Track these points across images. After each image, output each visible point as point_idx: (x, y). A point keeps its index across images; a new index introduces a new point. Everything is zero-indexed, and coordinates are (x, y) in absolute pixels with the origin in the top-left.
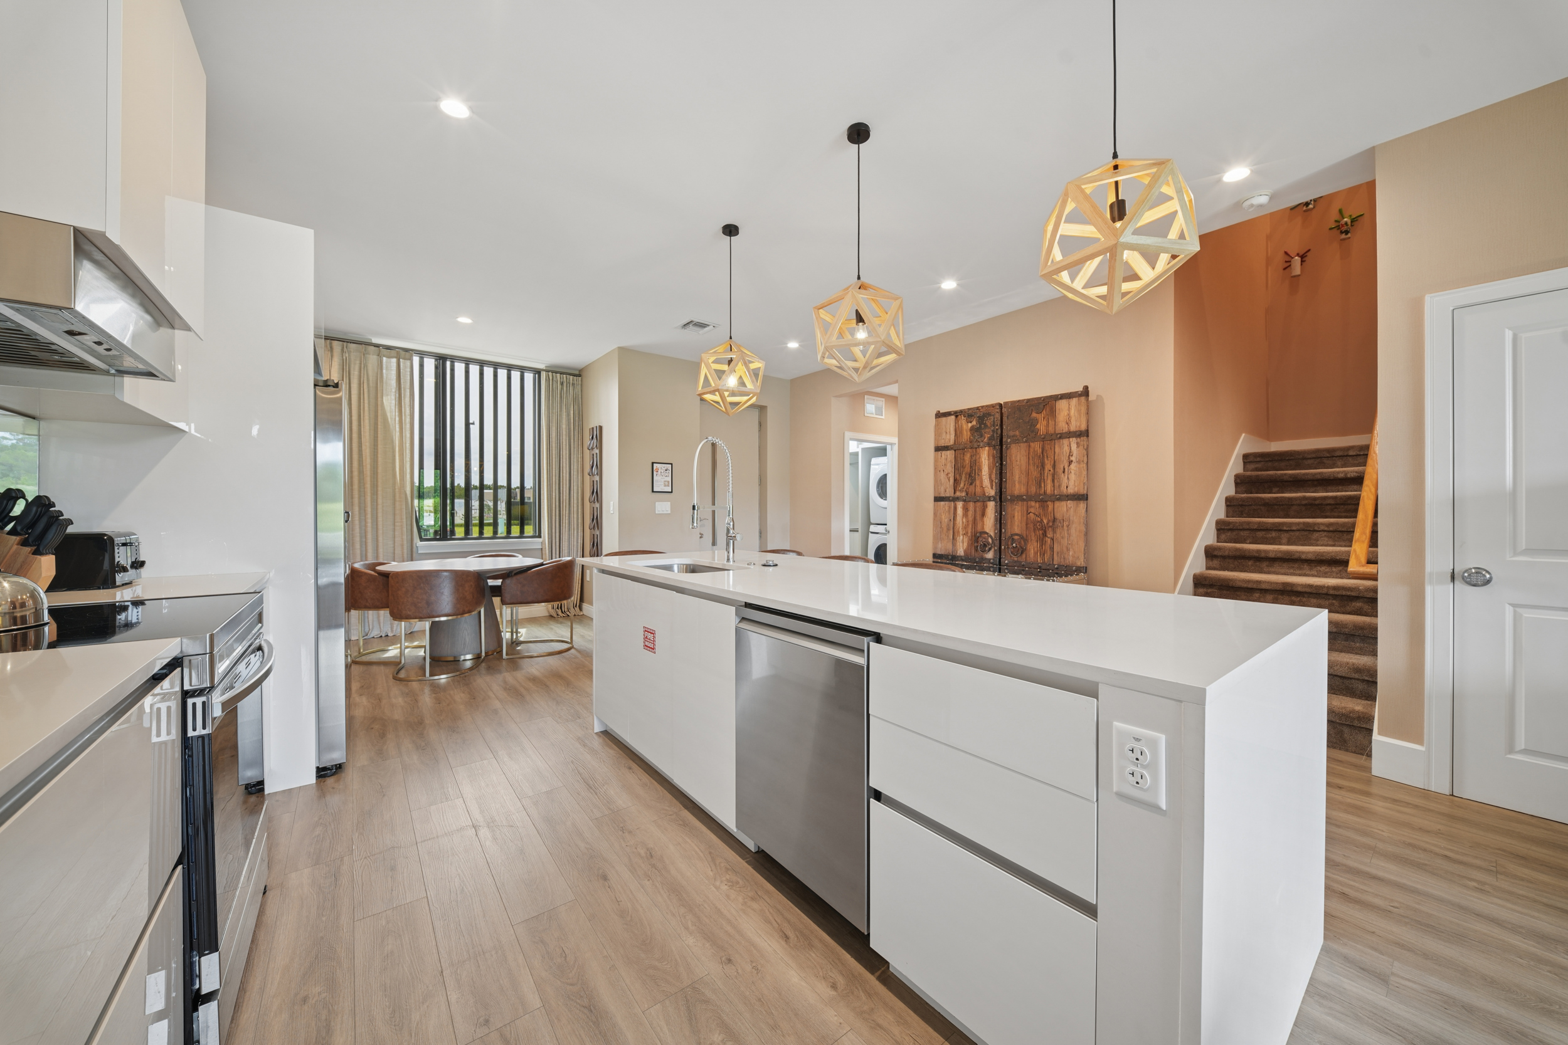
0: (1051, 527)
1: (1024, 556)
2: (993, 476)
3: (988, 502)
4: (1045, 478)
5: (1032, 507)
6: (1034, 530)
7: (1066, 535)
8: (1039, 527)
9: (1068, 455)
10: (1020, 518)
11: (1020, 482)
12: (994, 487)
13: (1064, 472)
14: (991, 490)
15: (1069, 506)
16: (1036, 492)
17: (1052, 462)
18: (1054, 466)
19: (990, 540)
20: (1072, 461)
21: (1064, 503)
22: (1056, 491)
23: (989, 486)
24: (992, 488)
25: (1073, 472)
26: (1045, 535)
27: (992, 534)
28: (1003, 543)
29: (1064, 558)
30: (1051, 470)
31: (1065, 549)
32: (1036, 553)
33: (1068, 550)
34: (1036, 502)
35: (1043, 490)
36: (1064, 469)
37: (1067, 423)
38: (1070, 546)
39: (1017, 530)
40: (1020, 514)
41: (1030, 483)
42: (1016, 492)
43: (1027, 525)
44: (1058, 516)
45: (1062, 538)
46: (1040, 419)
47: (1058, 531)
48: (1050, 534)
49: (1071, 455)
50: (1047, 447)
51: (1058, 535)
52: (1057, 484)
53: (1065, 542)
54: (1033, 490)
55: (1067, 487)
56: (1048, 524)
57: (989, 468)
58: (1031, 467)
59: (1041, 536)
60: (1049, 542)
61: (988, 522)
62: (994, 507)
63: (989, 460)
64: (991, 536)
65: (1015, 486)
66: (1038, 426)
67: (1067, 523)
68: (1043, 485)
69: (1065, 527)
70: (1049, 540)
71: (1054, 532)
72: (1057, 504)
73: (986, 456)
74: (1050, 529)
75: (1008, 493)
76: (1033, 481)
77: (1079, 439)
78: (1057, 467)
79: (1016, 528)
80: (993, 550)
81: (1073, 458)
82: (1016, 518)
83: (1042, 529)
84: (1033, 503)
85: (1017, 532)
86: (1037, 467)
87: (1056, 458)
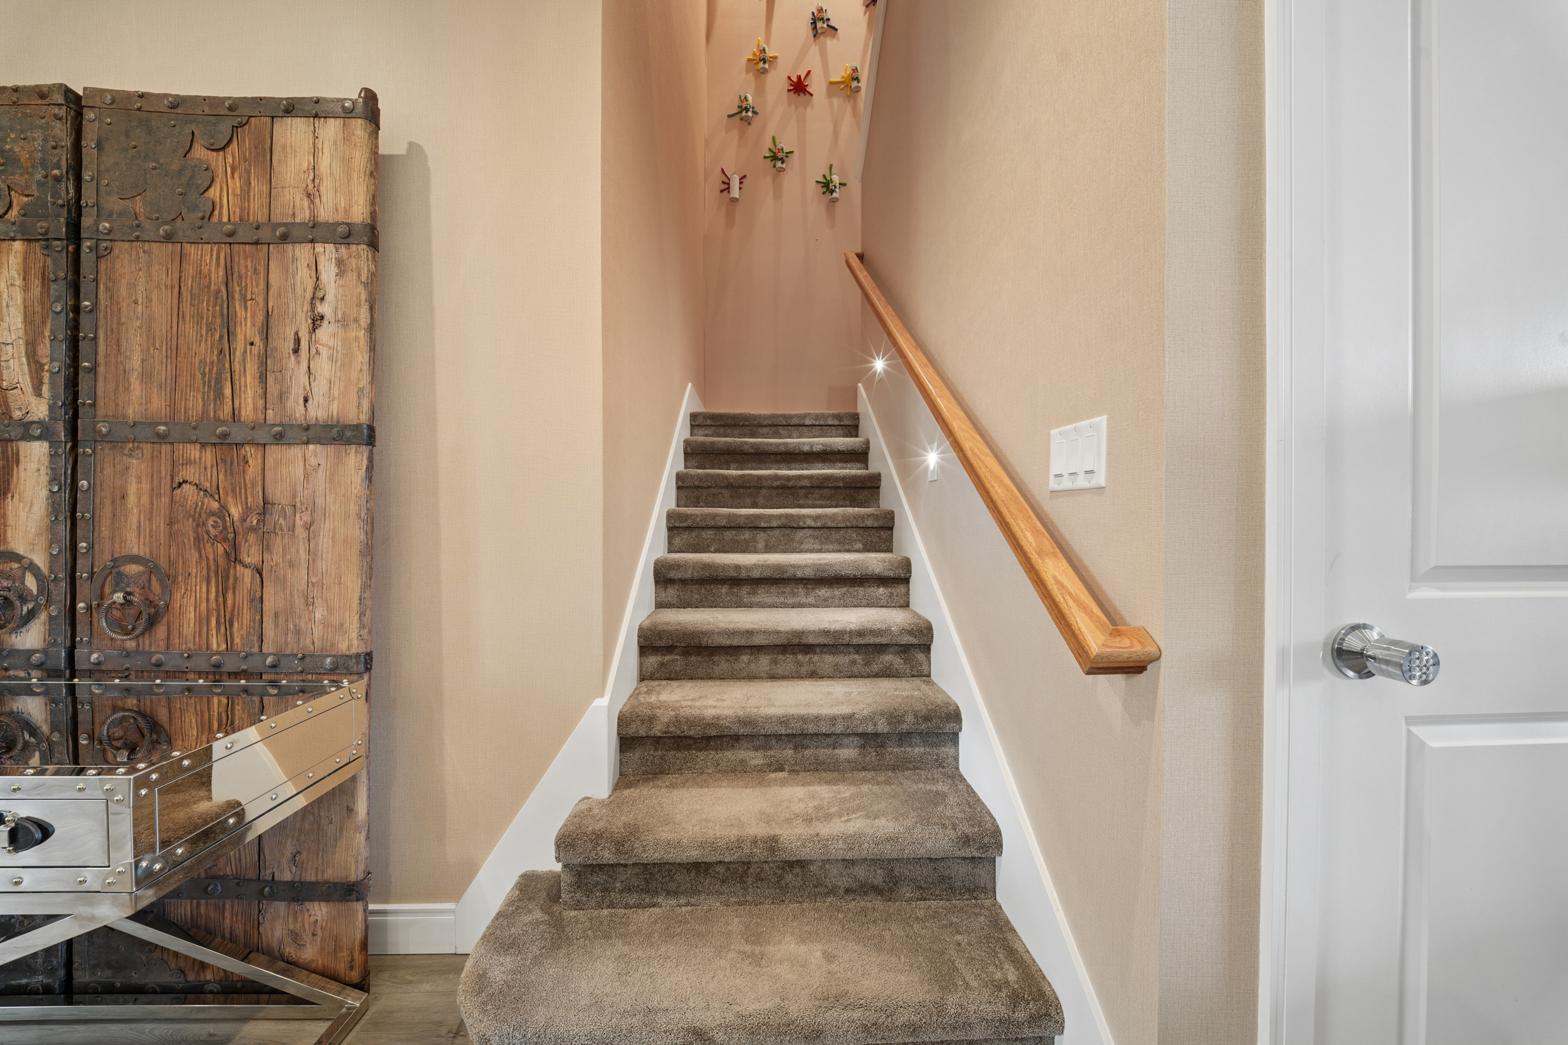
0: (253, 529)
1: (161, 631)
2: (44, 350)
3: (23, 446)
4: (237, 366)
5: (189, 462)
6: (198, 539)
7: (303, 555)
8: (212, 531)
9: (309, 295)
10: (145, 500)
11: (146, 376)
12: (45, 389)
13: (296, 351)
14: (33, 400)
15: (313, 461)
16: (205, 412)
17: (260, 318)
18: (266, 331)
19: (31, 583)
20: (322, 317)
21: (296, 452)
22: (270, 412)
23: (26, 382)
24: (38, 393)
25: (324, 352)
26: (234, 556)
27: (40, 560)
28: (83, 589)
29: (298, 632)
30: (257, 341)
31: (298, 602)
32: (203, 621)
33: (309, 603)
34: (204, 445)
35: (228, 408)
36: (298, 341)
37: (309, 196)
38: (316, 592)
39: (134, 545)
40: (146, 486)
41: (182, 382)
42: (133, 411)
43: (170, 524)
44: (279, 493)
45: (291, 565)
46: (220, 171)
47: (278, 544)
48: (251, 554)
49: (317, 297)
50: (244, 264)
51: (276, 557)
52: (273, 388)
53: (299, 578)
54: (194, 404)
55: (306, 400)
56: (244, 520)
57: (28, 319)
58: (189, 328)
59: (222, 561)
60: (247, 580)
61: (23, 515)
62: (46, 460)
63: (26, 288)
64: (33, 568)
65: (127, 389)
66: (214, 193)
67: (307, 518)
68: (228, 391)
69: (300, 532)
70: (248, 572)
71: (265, 547)
72: (274, 453)
73: (14, 273)
74: (252, 537)
75: (101, 412)
76: (193, 376)
77: (343, 249)
78: (273, 333)
79: (131, 536)
80: (43, 616)
81: (324, 309)
82: (132, 499)
83: (225, 539)
84: (194, 451)
85: (135, 551)
86: (210, 328)
87: (270, 304)
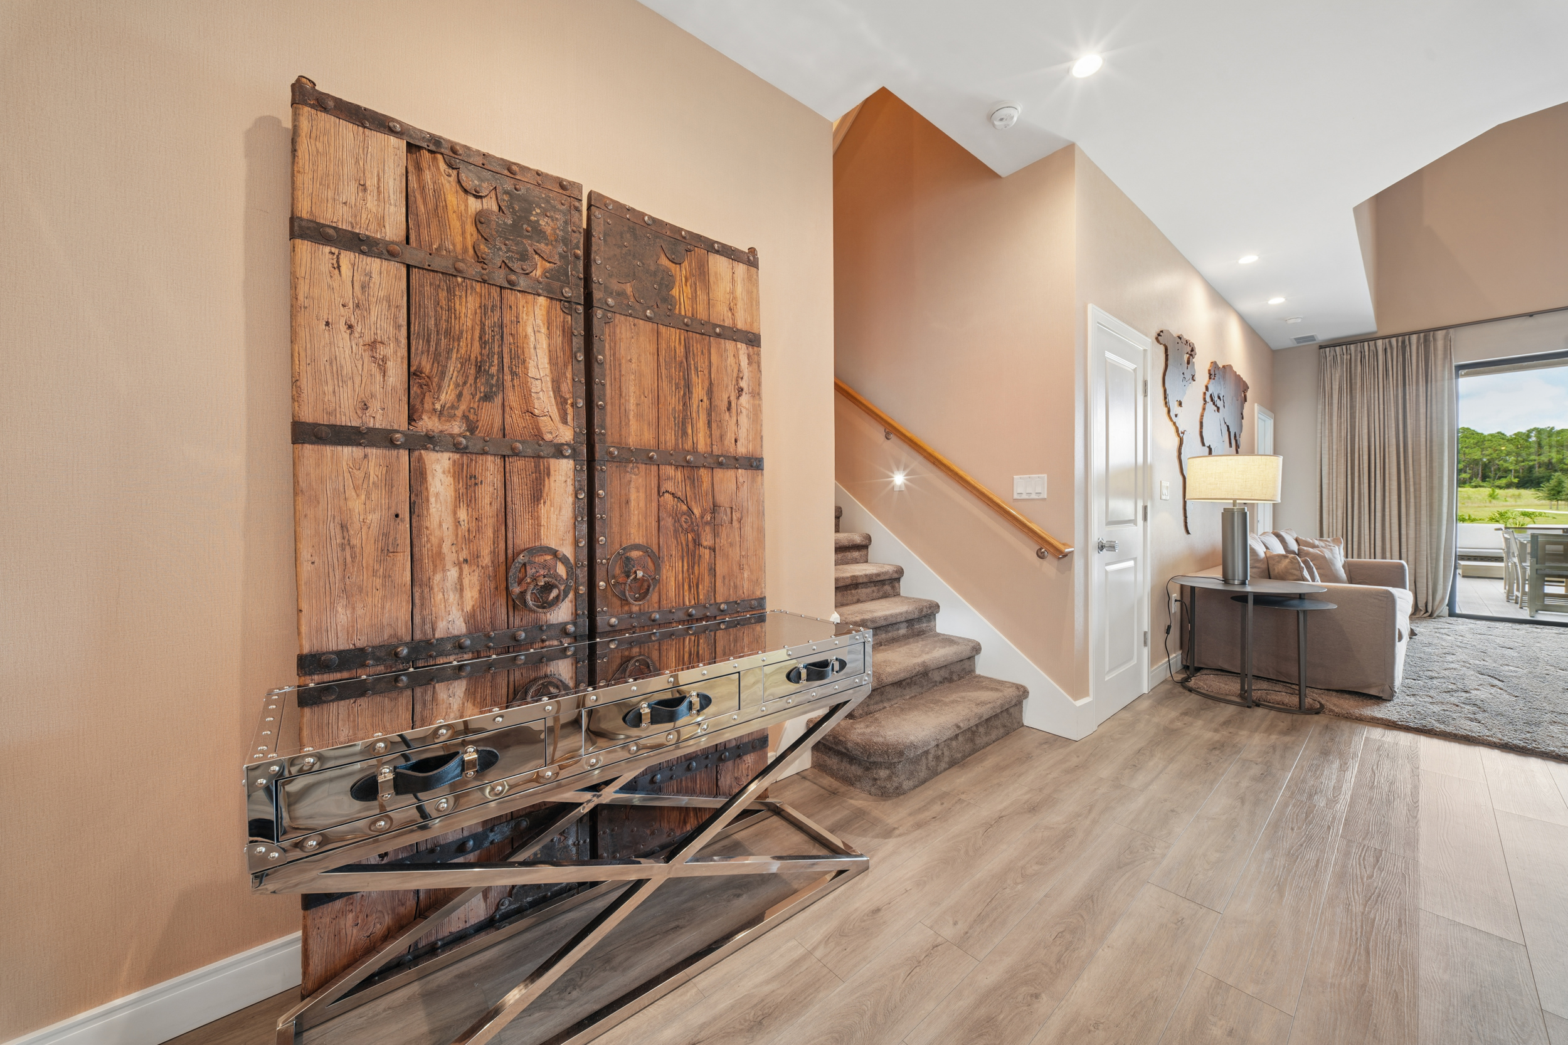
0: (707, 523)
1: (654, 597)
2: (566, 388)
3: (552, 461)
4: (694, 415)
5: (668, 478)
6: (676, 531)
7: (738, 539)
8: (685, 526)
9: (735, 375)
10: (642, 504)
11: (640, 416)
12: (570, 418)
13: (729, 409)
14: (561, 426)
15: (741, 480)
16: (677, 444)
17: (707, 384)
18: (710, 393)
19: (561, 570)
20: (742, 390)
21: (731, 473)
22: (714, 447)
23: (554, 412)
24: (564, 421)
25: (744, 411)
26: (697, 543)
27: (567, 551)
28: (600, 572)
29: (736, 587)
30: (705, 399)
31: (735, 568)
32: (679, 587)
33: (741, 568)
34: (677, 467)
35: (690, 442)
36: (730, 403)
37: (731, 309)
38: (744, 561)
39: (636, 536)
40: (642, 495)
41: (662, 423)
42: (632, 441)
43: (659, 521)
44: (722, 499)
45: (731, 545)
46: (678, 278)
47: (724, 532)
48: (707, 540)
49: (739, 378)
50: (696, 347)
51: (723, 541)
52: (716, 433)
53: (735, 553)
54: (669, 439)
55: (736, 441)
56: (702, 517)
57: (553, 362)
58: (665, 385)
59: (691, 545)
60: (707, 556)
61: (553, 517)
62: (571, 474)
63: (549, 336)
64: (564, 560)
65: (627, 424)
66: (675, 292)
67: (739, 515)
68: (690, 431)
69: (735, 523)
70: (707, 551)
71: (716, 534)
72: (719, 473)
73: (539, 322)
74: (708, 529)
75: (609, 439)
76: (668, 419)
77: (750, 349)
78: (715, 394)
79: (633, 531)
80: (571, 595)
81: (743, 384)
82: (633, 504)
83: (693, 530)
84: (670, 471)
85: (637, 541)
86: (677, 385)
87: (712, 376)
